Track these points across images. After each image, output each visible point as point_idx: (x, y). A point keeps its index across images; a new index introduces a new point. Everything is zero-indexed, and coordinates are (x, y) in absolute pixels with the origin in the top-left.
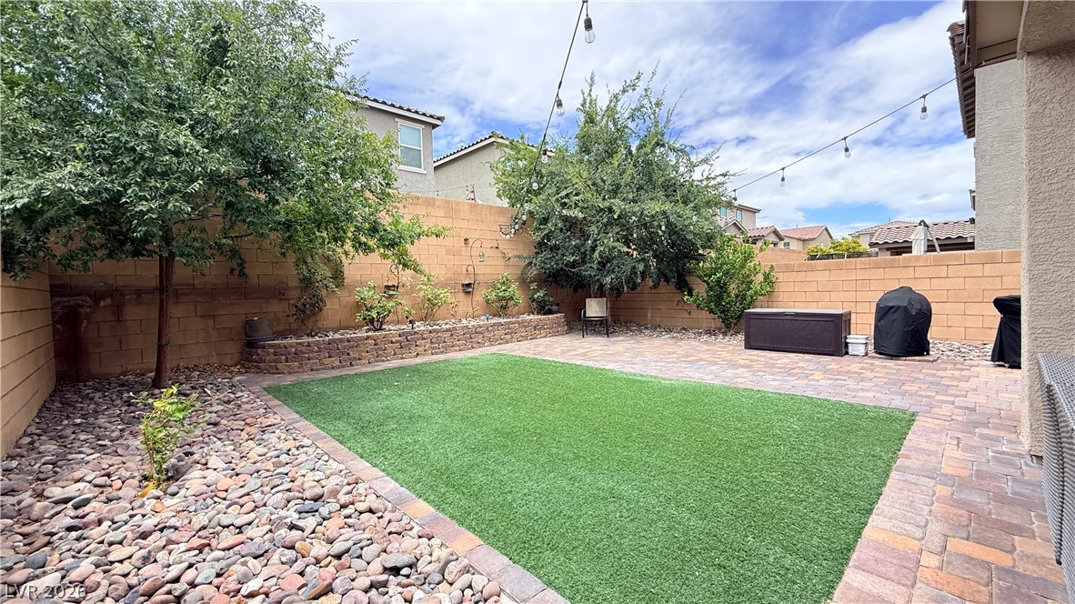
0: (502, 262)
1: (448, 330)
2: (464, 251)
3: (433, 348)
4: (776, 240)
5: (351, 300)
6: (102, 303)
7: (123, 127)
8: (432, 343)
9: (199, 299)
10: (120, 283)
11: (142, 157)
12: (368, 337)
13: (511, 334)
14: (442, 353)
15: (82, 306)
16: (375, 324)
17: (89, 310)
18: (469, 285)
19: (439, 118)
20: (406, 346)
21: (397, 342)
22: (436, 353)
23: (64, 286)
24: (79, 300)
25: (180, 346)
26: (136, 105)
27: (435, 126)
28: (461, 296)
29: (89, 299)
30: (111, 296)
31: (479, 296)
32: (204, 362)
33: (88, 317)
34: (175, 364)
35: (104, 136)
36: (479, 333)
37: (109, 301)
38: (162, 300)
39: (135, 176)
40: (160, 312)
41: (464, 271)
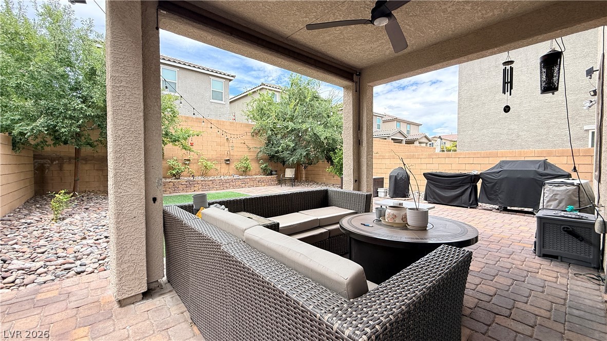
0: (247, 150)
1: (211, 181)
2: (226, 144)
3: (203, 188)
4: (427, 141)
5: (167, 165)
6: (54, 163)
7: (55, 101)
8: (202, 186)
9: (96, 162)
10: (62, 155)
11: (62, 112)
12: (170, 182)
13: (245, 184)
14: (207, 190)
15: (46, 164)
16: (177, 176)
17: (48, 165)
18: (228, 160)
19: (232, 76)
20: (189, 187)
21: (184, 184)
22: (204, 191)
23: (39, 155)
24: (44, 161)
25: (87, 182)
26: (61, 93)
27: (230, 80)
28: (224, 165)
29: (49, 161)
30: (58, 160)
31: (233, 166)
32: (97, 189)
33: (48, 168)
34: (84, 189)
35: (48, 104)
36: (228, 182)
37: (57, 162)
38: (76, 162)
39: (60, 119)
40: (75, 166)
41: (226, 154)
